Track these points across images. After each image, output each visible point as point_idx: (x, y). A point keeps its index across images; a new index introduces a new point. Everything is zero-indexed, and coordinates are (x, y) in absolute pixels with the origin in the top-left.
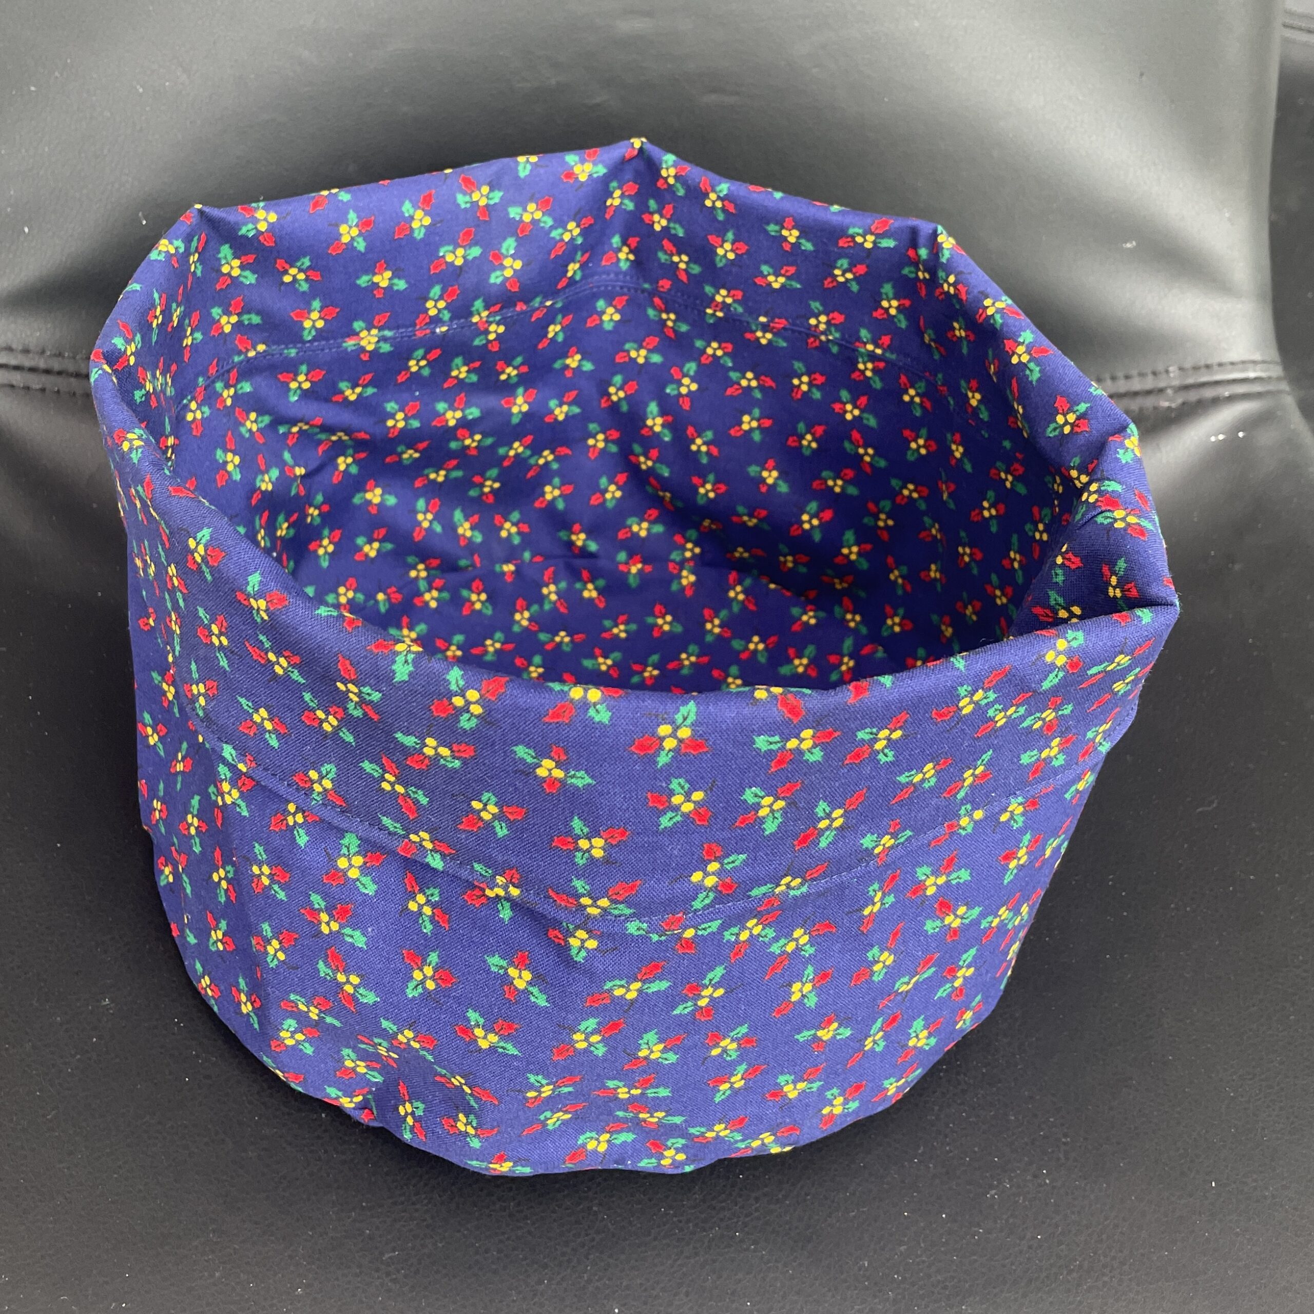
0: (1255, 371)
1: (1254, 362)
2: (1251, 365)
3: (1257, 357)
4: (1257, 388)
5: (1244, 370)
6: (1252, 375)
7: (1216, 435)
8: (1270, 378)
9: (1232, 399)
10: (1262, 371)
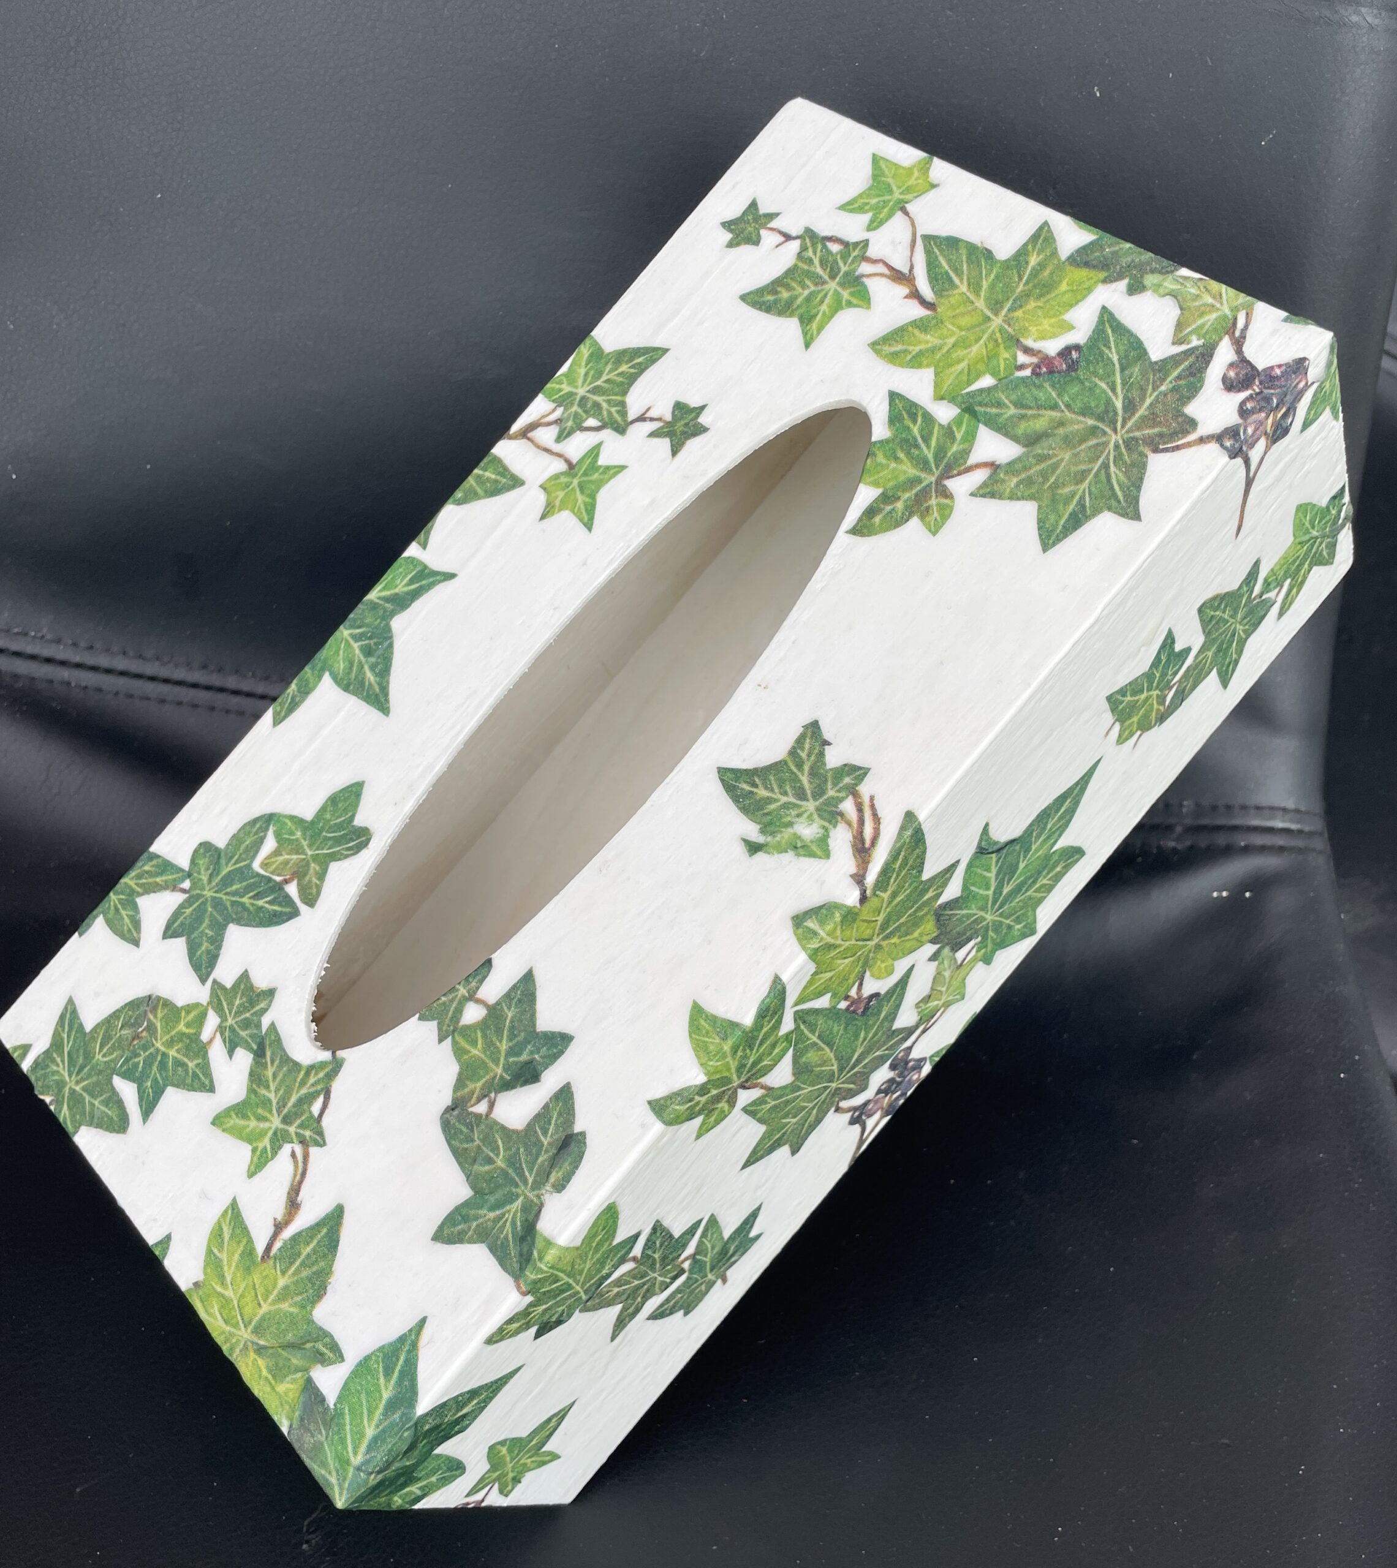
0: (1284, 821)
1: (1285, 810)
2: (1281, 813)
3: (1290, 804)
4: (1280, 841)
5: (1272, 818)
6: (1279, 824)
7: (1220, 891)
8: (1300, 832)
9: (1247, 850)
10: (1291, 821)
